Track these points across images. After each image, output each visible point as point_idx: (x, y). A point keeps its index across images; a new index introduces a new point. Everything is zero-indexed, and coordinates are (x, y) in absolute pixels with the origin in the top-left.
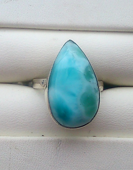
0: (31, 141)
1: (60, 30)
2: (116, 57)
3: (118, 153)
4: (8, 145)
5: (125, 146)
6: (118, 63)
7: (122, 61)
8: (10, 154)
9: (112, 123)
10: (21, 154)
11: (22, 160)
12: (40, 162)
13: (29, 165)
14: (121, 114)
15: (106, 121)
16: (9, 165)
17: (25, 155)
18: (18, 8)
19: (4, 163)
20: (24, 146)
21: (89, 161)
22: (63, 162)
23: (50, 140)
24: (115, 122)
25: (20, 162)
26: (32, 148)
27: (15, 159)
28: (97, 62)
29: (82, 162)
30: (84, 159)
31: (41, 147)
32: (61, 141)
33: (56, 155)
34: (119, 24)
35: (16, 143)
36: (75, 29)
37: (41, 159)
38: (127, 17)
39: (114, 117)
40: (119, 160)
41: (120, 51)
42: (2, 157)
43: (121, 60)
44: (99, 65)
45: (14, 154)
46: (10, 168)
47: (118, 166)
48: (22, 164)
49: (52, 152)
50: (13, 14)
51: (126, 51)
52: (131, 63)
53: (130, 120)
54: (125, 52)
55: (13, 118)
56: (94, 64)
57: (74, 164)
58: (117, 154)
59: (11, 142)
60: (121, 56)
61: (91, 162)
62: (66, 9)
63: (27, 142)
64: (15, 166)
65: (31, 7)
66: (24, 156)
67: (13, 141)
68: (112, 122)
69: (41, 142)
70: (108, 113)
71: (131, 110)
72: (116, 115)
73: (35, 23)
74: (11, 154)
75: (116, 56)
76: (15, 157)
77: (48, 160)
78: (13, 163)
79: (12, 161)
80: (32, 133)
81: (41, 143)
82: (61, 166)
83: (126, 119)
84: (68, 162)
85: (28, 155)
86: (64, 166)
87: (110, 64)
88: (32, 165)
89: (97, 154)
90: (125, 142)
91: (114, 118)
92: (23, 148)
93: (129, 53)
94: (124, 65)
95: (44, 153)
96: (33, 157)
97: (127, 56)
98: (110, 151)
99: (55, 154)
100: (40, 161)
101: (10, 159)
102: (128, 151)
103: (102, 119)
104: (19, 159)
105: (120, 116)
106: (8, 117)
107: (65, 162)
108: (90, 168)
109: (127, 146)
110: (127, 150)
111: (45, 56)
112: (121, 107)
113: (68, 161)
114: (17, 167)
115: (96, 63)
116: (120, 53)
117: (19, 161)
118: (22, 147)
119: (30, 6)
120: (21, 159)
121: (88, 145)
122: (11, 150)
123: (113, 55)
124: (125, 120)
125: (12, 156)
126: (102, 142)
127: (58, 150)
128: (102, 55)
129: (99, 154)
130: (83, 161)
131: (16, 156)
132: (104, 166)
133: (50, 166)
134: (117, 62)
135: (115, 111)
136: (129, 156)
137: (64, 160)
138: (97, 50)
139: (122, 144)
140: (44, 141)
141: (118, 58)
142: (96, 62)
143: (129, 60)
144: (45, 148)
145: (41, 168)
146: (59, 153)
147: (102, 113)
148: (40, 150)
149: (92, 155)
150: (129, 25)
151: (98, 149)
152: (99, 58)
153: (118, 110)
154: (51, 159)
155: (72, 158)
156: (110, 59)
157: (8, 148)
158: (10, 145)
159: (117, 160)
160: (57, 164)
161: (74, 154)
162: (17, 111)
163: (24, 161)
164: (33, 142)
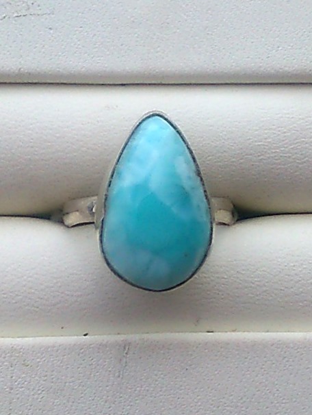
0: (60, 345)
1: (122, 85)
2: (257, 144)
3: (264, 367)
4: (5, 358)
5: (279, 350)
6: (262, 159)
7: (272, 153)
8: (12, 377)
9: (250, 298)
11: (39, 392)
12: (82, 393)
13: (56, 401)
14: (271, 276)
15: (237, 295)
16: (11, 403)
17: (46, 378)
18: (21, 35)
20: (44, 359)
21: (196, 389)
22: (136, 392)
23: (104, 343)
24: (257, 296)
25: (36, 396)
26: (61, 363)
27: (23, 389)
29: (181, 392)
30: (185, 384)
31: (84, 360)
32: (130, 343)
33: (119, 376)
34: (261, 65)
35: (23, 353)
36: (159, 82)
37: (85, 388)
38: (280, 48)
39: (253, 283)
40: (267, 382)
43: (269, 149)
44: (217, 164)
45: (19, 378)
46: (11, 409)
47: (265, 397)
48: (39, 400)
49: (110, 371)
50: (8, 51)
51: (280, 129)
52: (294, 157)
53: (292, 290)
54: (279, 131)
55: (17, 295)
56: (204, 162)
57: (161, 397)
58: (263, 370)
59: (13, 350)
60: (269, 142)
61: (202, 390)
62: (136, 35)
63: (49, 349)
64: (24, 404)
65: (52, 32)
66: (44, 382)
67: (18, 348)
68: (250, 295)
69: (82, 349)
70: (240, 276)
71: (294, 266)
72: (259, 280)
73: (61, 70)
76: (23, 384)
77: (101, 389)
78: (18, 398)
79: (17, 394)
80: (62, 328)
81: (82, 351)
82: (130, 402)
83: (282, 288)
85: (53, 378)
86: (137, 402)
87: (241, 161)
88: (64, 402)
89: (216, 372)
90: (280, 341)
91: (254, 288)
92: (41, 363)
93: (289, 134)
94: (277, 161)
95: (90, 374)
96: (66, 383)
97: (283, 141)
98: (246, 364)
99: (117, 374)
101: (12, 389)
102: (287, 361)
103: (227, 289)
104: (33, 389)
105: (267, 282)
106: (3, 292)
107: (140, 391)
108: (199, 403)
109: (284, 350)
110: (286, 359)
111: (88, 148)
112: (271, 261)
113: (148, 391)
114: (29, 407)
115: (209, 160)
116: (266, 134)
117: (32, 393)
118: (38, 360)
119: (50, 29)
120: (37, 389)
121: (194, 352)
122: (12, 368)
123: (250, 139)
124: (281, 290)
125: (16, 383)
126: (227, 344)
127: (124, 365)
128: (223, 141)
129: (220, 371)
130: (183, 388)
131: (25, 381)
132: (231, 398)
133: (106, 402)
134: (259, 156)
135: (257, 270)
136: (291, 374)
137: (138, 389)
138: (211, 128)
139: (272, 345)
140: (91, 345)
141: (263, 145)
142: (209, 156)
143: (287, 150)
145: (85, 408)
146: (126, 372)
147: (226, 277)
148: (81, 366)
149: (204, 374)
150: (285, 66)
151: (217, 360)
152: (216, 147)
153: (264, 269)
154: (107, 386)
155: (157, 383)
156: (241, 149)
157: (6, 365)
158: (11, 356)
159: (263, 384)
160: (121, 397)
161: (160, 373)
162: (25, 277)
163: (44, 392)
164: (65, 349)
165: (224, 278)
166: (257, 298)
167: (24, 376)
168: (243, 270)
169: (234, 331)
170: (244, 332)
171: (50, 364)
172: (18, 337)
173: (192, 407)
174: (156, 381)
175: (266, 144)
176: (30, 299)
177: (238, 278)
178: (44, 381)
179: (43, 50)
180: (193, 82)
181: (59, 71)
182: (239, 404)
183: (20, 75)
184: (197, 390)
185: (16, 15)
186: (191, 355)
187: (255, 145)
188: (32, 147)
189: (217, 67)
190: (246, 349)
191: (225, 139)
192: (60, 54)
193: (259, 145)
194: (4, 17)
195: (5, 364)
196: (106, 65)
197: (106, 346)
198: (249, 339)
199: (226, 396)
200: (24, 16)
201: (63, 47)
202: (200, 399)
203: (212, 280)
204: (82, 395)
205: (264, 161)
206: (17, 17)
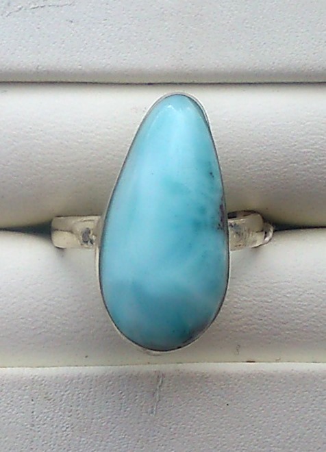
0: (86, 377)
1: (150, 84)
2: (302, 150)
3: (314, 402)
4: (25, 390)
6: (308, 168)
7: (320, 160)
8: (33, 412)
9: (297, 324)
10: (60, 413)
11: (64, 429)
13: (83, 439)
14: (321, 300)
15: (282, 321)
16: (32, 442)
17: (71, 414)
18: (38, 28)
19: (17, 438)
20: (68, 392)
21: (238, 427)
22: (172, 430)
23: (135, 374)
24: (305, 322)
25: (60, 434)
26: (87, 396)
27: (45, 426)
28: (252, 165)
29: (221, 430)
30: (226, 421)
31: (113, 394)
32: (163, 375)
33: (152, 413)
34: (306, 62)
35: (45, 386)
37: (113, 425)
39: (300, 308)
40: (319, 420)
41: (312, 134)
42: (10, 420)
43: (316, 157)
44: (258, 173)
45: (41, 413)
47: (316, 436)
48: (63, 438)
49: (142, 406)
50: (25, 47)
55: (36, 320)
56: (243, 170)
57: (200, 436)
58: (313, 406)
59: (33, 381)
60: (316, 149)
61: (245, 428)
63: (74, 381)
64: (47, 443)
65: (72, 25)
67: (40, 379)
68: (298, 321)
69: (110, 381)
70: (285, 299)
72: (305, 303)
73: (84, 68)
74: (35, 413)
75: (301, 148)
76: (46, 420)
77: (132, 426)
78: (40, 436)
79: (39, 431)
80: (86, 357)
81: (111, 383)
82: (165, 441)
84: (186, 430)
85: (78, 414)
86: (173, 441)
87: (286, 170)
88: (91, 440)
89: (261, 408)
91: (301, 313)
92: (64, 397)
95: (120, 409)
96: (93, 419)
98: (294, 399)
99: (150, 410)
100: (109, 429)
101: (33, 425)
103: (271, 314)
104: (57, 426)
105: (316, 307)
106: (21, 317)
107: (175, 429)
108: (242, 444)
111: (114, 156)
112: (319, 282)
113: (184, 428)
114: (52, 446)
115: (249, 169)
116: (313, 139)
117: (55, 431)
118: (62, 393)
119: (71, 21)
120: (61, 425)
121: (236, 385)
122: (33, 403)
123: (295, 145)
125: (37, 420)
126: (272, 376)
127: (158, 400)
128: (265, 147)
129: (265, 407)
130: (223, 425)
131: (48, 417)
132: (278, 437)
133: (138, 441)
134: (305, 164)
135: (304, 292)
137: (174, 426)
138: (251, 132)
139: (324, 378)
140: (120, 376)
141: (309, 152)
142: (249, 164)
144: (123, 394)
145: (115, 448)
146: (160, 408)
147: (270, 301)
148: (109, 401)
149: (247, 410)
151: (261, 394)
152: (257, 153)
153: (311, 291)
154: (139, 423)
155: (194, 420)
156: (285, 156)
157: (26, 399)
158: (32, 389)
159: (314, 422)
160: (155, 436)
161: (199, 408)
162: (45, 301)
163: (68, 430)
164: (92, 381)
165: (268, 302)
166: (305, 324)
167: (46, 410)
168: (290, 293)
169: (277, 361)
170: (289, 362)
171: (75, 398)
172: (38, 367)
173: (234, 447)
174: (194, 417)
175: (313, 151)
176: (51, 324)
177: (283, 301)
178: (69, 417)
179: (63, 45)
180: (230, 81)
181: (81, 69)
182: (287, 444)
183: (38, 73)
184: (240, 428)
185: (33, 6)
186: (232, 389)
187: (300, 152)
188: (52, 154)
189: (257, 65)
190: (294, 382)
191: (267, 146)
192: (82, 49)
193: (304, 152)
194: (20, 9)
195: (26, 397)
196: (134, 63)
197: (137, 377)
198: (297, 371)
199: (273, 435)
200: (42, 7)
201: (85, 42)
202: (242, 438)
203: (254, 304)
204: (111, 433)
205: (311, 170)
206: (34, 8)
